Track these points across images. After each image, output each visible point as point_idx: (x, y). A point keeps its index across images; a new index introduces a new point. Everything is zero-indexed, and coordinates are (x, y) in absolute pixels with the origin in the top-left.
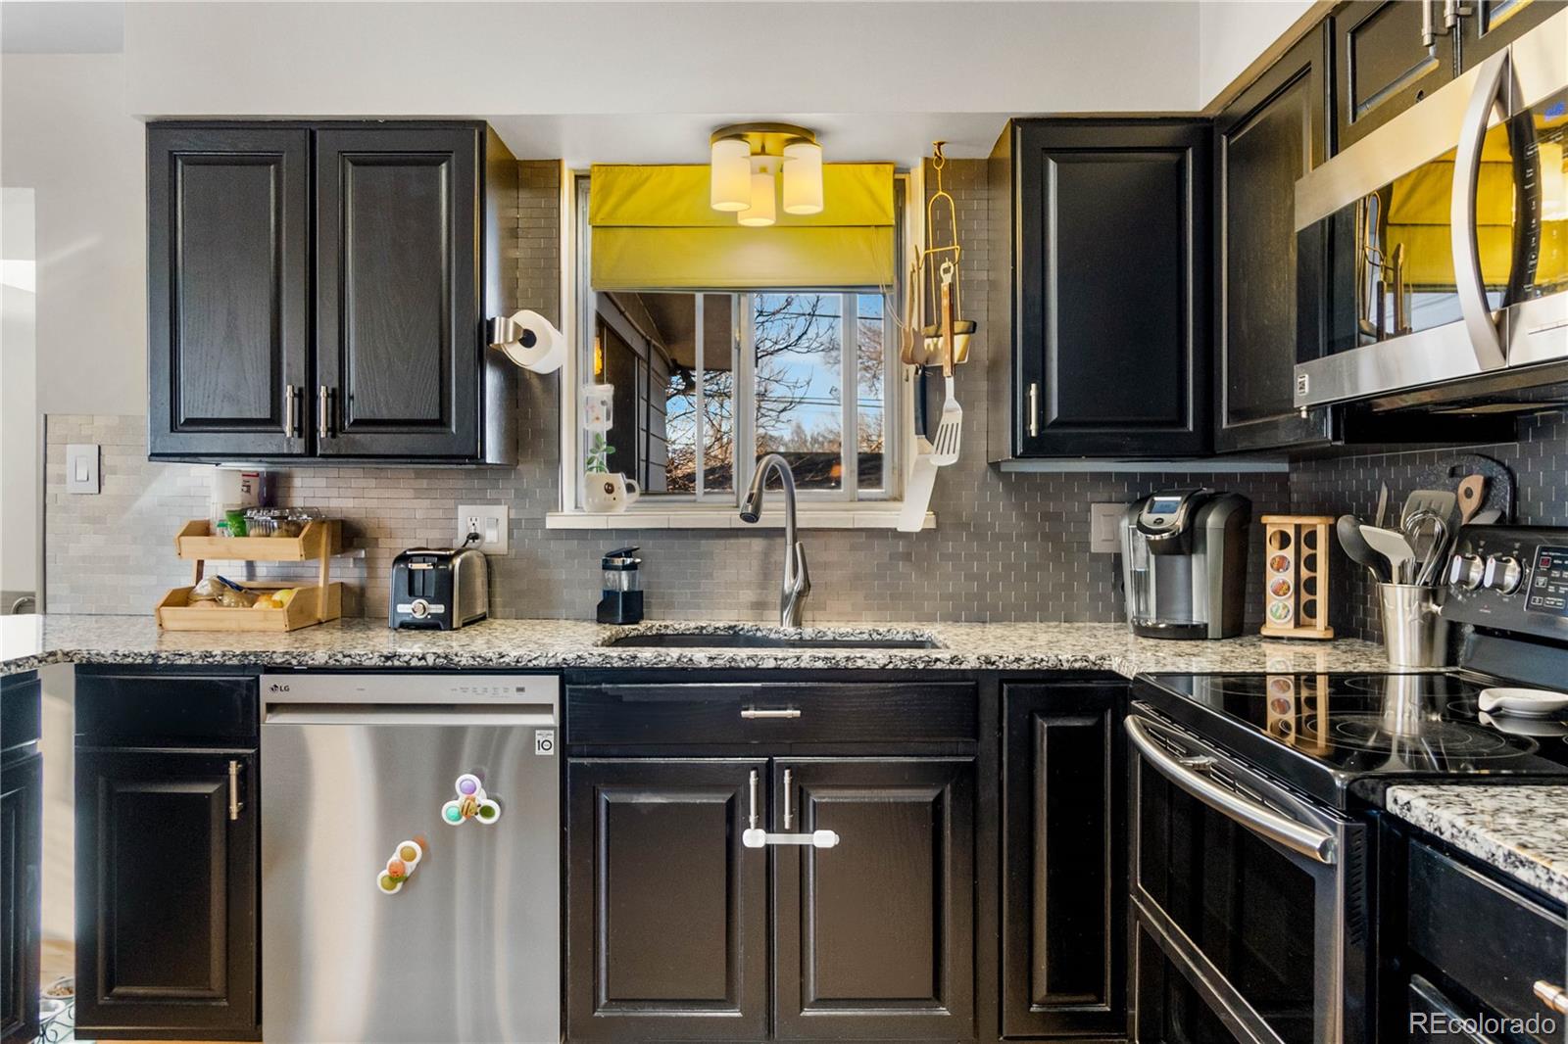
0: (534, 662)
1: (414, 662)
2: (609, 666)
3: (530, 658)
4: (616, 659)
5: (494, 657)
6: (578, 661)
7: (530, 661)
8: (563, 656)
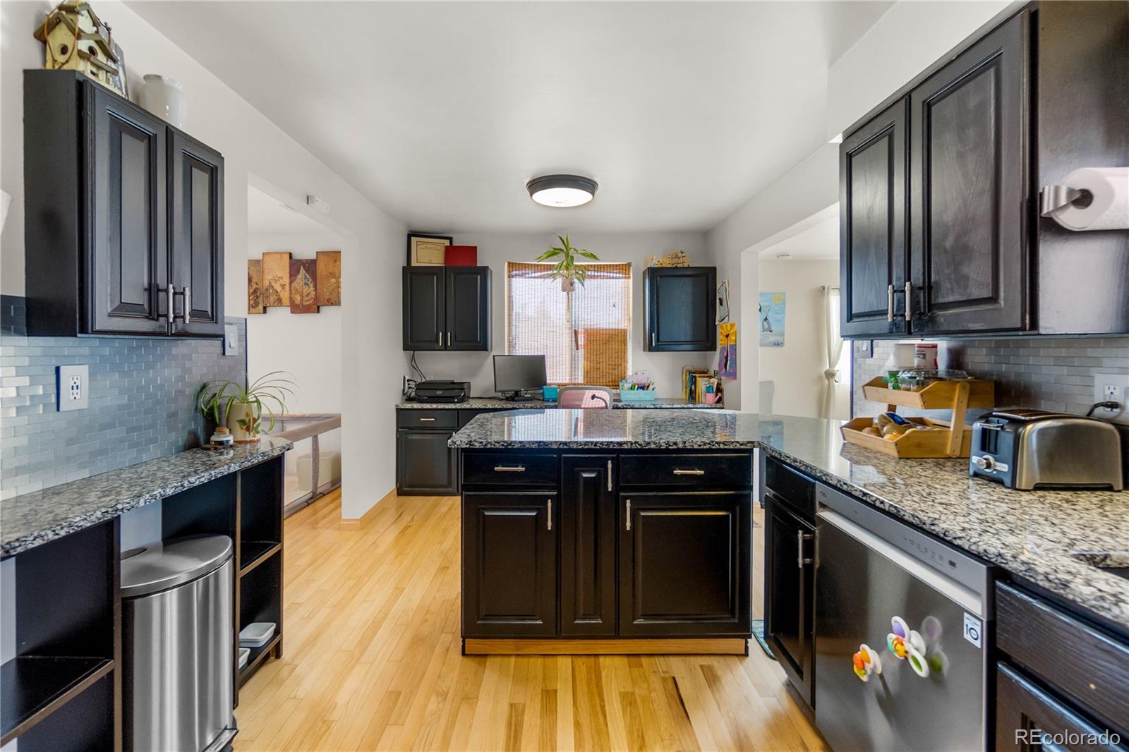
0: (958, 541)
1: (878, 504)
2: (1032, 580)
3: (955, 536)
4: (1042, 577)
5: (928, 522)
6: (1000, 560)
7: (955, 538)
8: (985, 547)
